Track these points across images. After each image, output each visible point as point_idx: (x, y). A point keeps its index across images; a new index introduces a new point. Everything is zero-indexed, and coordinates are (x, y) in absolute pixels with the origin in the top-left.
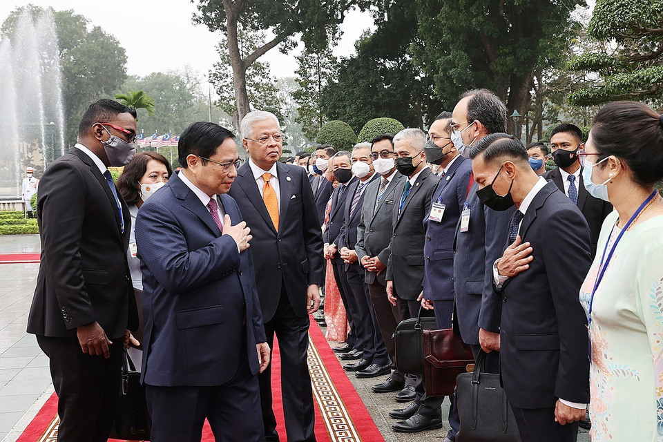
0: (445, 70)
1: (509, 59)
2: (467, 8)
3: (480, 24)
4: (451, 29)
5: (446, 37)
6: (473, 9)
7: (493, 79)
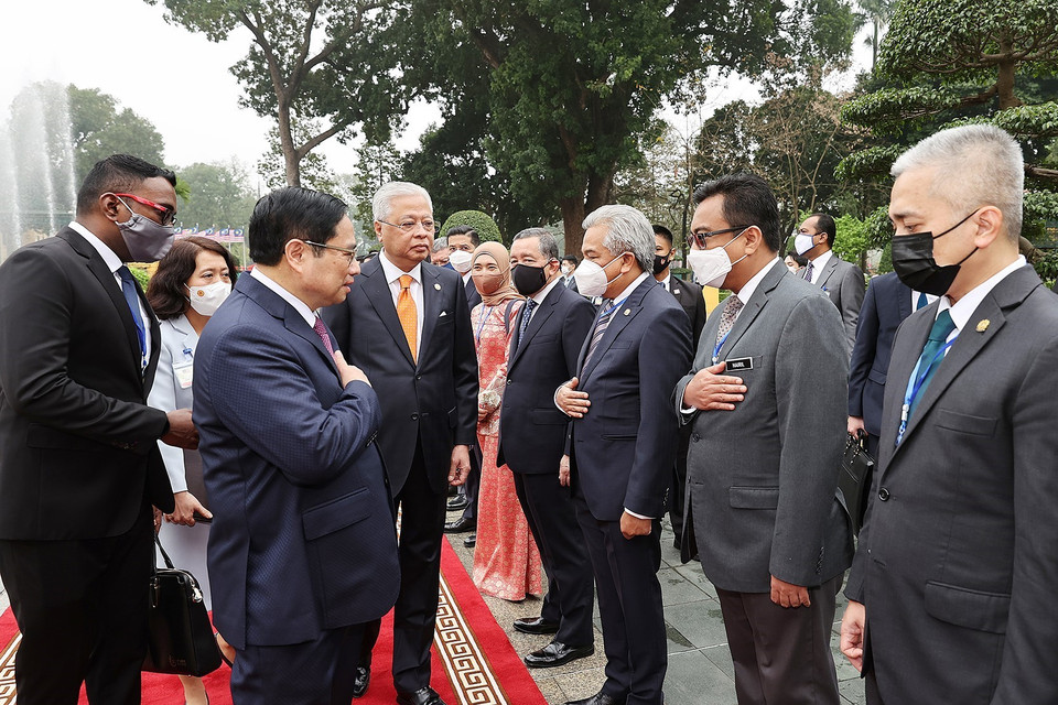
0: (522, 166)
1: (591, 158)
2: (547, 99)
3: (561, 118)
4: (529, 122)
5: (523, 131)
6: (554, 101)
7: (572, 177)
